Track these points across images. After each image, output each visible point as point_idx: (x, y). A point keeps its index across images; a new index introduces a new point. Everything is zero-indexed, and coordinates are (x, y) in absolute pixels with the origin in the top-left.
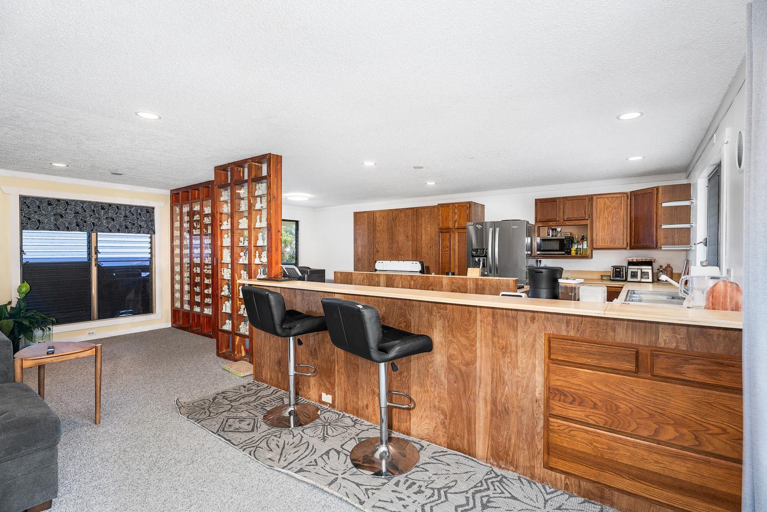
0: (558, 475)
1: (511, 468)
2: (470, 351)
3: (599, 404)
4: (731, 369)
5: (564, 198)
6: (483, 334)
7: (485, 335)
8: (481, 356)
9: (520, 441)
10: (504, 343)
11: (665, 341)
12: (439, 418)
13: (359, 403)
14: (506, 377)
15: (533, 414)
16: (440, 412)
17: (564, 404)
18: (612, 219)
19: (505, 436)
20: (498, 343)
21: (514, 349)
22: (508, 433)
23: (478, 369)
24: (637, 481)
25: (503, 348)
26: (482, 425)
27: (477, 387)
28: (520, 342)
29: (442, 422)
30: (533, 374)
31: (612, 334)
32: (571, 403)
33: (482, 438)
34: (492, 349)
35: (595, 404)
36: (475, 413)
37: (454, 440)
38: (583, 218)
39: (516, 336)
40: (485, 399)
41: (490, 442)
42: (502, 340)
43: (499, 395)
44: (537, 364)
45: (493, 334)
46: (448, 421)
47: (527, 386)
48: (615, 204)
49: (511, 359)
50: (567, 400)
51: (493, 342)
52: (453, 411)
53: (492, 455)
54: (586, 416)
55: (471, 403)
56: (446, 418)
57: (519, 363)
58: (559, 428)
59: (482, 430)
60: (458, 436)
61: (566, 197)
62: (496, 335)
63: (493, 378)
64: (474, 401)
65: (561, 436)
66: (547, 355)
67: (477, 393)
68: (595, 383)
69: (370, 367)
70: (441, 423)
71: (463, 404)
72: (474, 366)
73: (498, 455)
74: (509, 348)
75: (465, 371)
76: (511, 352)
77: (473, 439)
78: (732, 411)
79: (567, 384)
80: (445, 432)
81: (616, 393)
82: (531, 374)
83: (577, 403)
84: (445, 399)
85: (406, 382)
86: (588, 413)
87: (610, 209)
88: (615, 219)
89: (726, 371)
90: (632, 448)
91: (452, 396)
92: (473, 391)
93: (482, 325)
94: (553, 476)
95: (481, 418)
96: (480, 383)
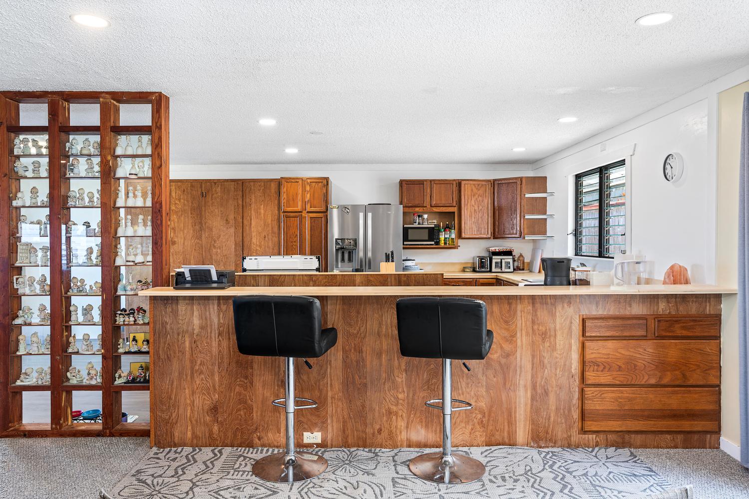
0: (590, 436)
1: (551, 444)
2: (510, 342)
3: (623, 366)
4: (701, 323)
5: (431, 181)
6: (523, 323)
7: (526, 324)
8: (522, 345)
9: (558, 416)
10: (544, 329)
11: (663, 309)
12: (476, 419)
13: (367, 430)
14: (546, 361)
15: (570, 389)
16: (477, 412)
17: (597, 373)
18: (479, 207)
19: (545, 416)
20: (538, 330)
21: (553, 333)
22: (547, 413)
23: (518, 359)
24: (649, 420)
25: (543, 334)
26: (522, 412)
27: (518, 377)
28: (558, 328)
29: (480, 422)
30: (569, 353)
31: (629, 309)
32: (602, 371)
33: (522, 425)
34: (532, 337)
35: (620, 367)
36: (515, 403)
37: (493, 436)
38: (451, 205)
39: (554, 322)
40: (525, 386)
41: (531, 426)
42: (542, 326)
43: (539, 380)
44: (573, 343)
45: (533, 322)
46: (487, 418)
47: (565, 365)
48: (481, 192)
49: (550, 343)
50: (599, 369)
51: (533, 330)
52: (492, 407)
53: (533, 439)
54: (613, 379)
55: (512, 394)
56: (484, 416)
57: (558, 345)
58: (592, 395)
59: (522, 417)
60: (498, 431)
61: (434, 180)
62: (536, 322)
63: (533, 364)
64: (515, 391)
65: (594, 401)
66: (581, 333)
67: (518, 382)
68: (620, 350)
69: (385, 382)
70: (478, 423)
71: (503, 396)
72: (515, 356)
73: (538, 436)
74: (548, 333)
75: (505, 363)
76: (550, 336)
77: (514, 428)
78: (702, 352)
79: (598, 355)
80: (483, 431)
81: (635, 355)
82: (568, 354)
83: (607, 369)
84: (483, 397)
85: (436, 389)
86: (615, 376)
87: (477, 196)
88: (480, 208)
89: (699, 325)
90: (644, 396)
91: (491, 391)
92: (513, 381)
93: (523, 315)
94: (587, 438)
95: (522, 406)
96: (521, 372)
